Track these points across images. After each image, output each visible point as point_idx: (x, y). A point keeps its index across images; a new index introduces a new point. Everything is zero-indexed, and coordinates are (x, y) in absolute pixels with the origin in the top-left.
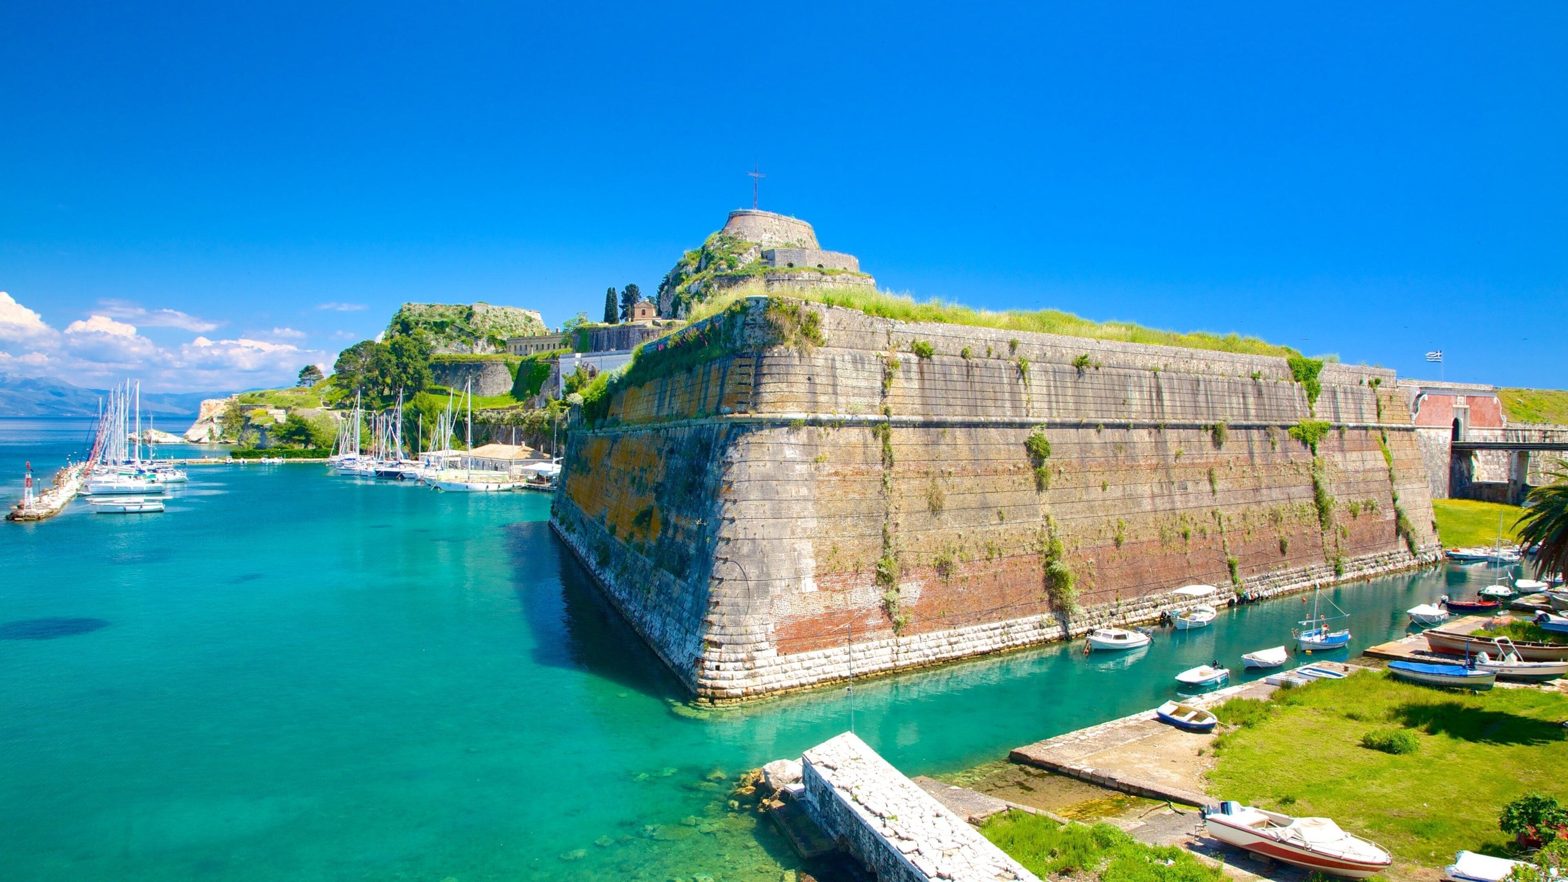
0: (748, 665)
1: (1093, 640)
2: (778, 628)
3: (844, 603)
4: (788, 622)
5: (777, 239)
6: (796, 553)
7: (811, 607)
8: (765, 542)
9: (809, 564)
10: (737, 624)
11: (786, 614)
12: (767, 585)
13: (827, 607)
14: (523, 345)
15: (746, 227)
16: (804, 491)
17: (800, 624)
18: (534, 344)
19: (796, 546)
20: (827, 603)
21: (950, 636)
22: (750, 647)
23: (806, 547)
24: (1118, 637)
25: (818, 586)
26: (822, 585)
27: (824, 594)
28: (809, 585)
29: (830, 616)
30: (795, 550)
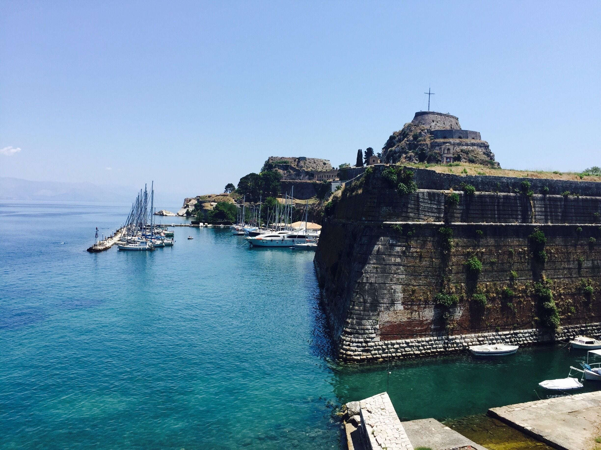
0: (364, 344)
1: (573, 344)
2: (381, 327)
3: (418, 316)
4: (388, 325)
5: (439, 125)
6: (393, 291)
7: (400, 317)
8: (377, 285)
9: (400, 295)
10: (359, 324)
11: (386, 320)
12: (377, 306)
13: (409, 318)
14: (321, 175)
15: (423, 119)
16: (398, 260)
17: (393, 326)
18: (326, 175)
19: (393, 287)
20: (409, 316)
21: (479, 337)
22: (365, 336)
23: (399, 288)
24: (587, 343)
25: (404, 307)
26: (406, 307)
27: (406, 311)
28: (400, 307)
29: (410, 323)
30: (392, 289)
